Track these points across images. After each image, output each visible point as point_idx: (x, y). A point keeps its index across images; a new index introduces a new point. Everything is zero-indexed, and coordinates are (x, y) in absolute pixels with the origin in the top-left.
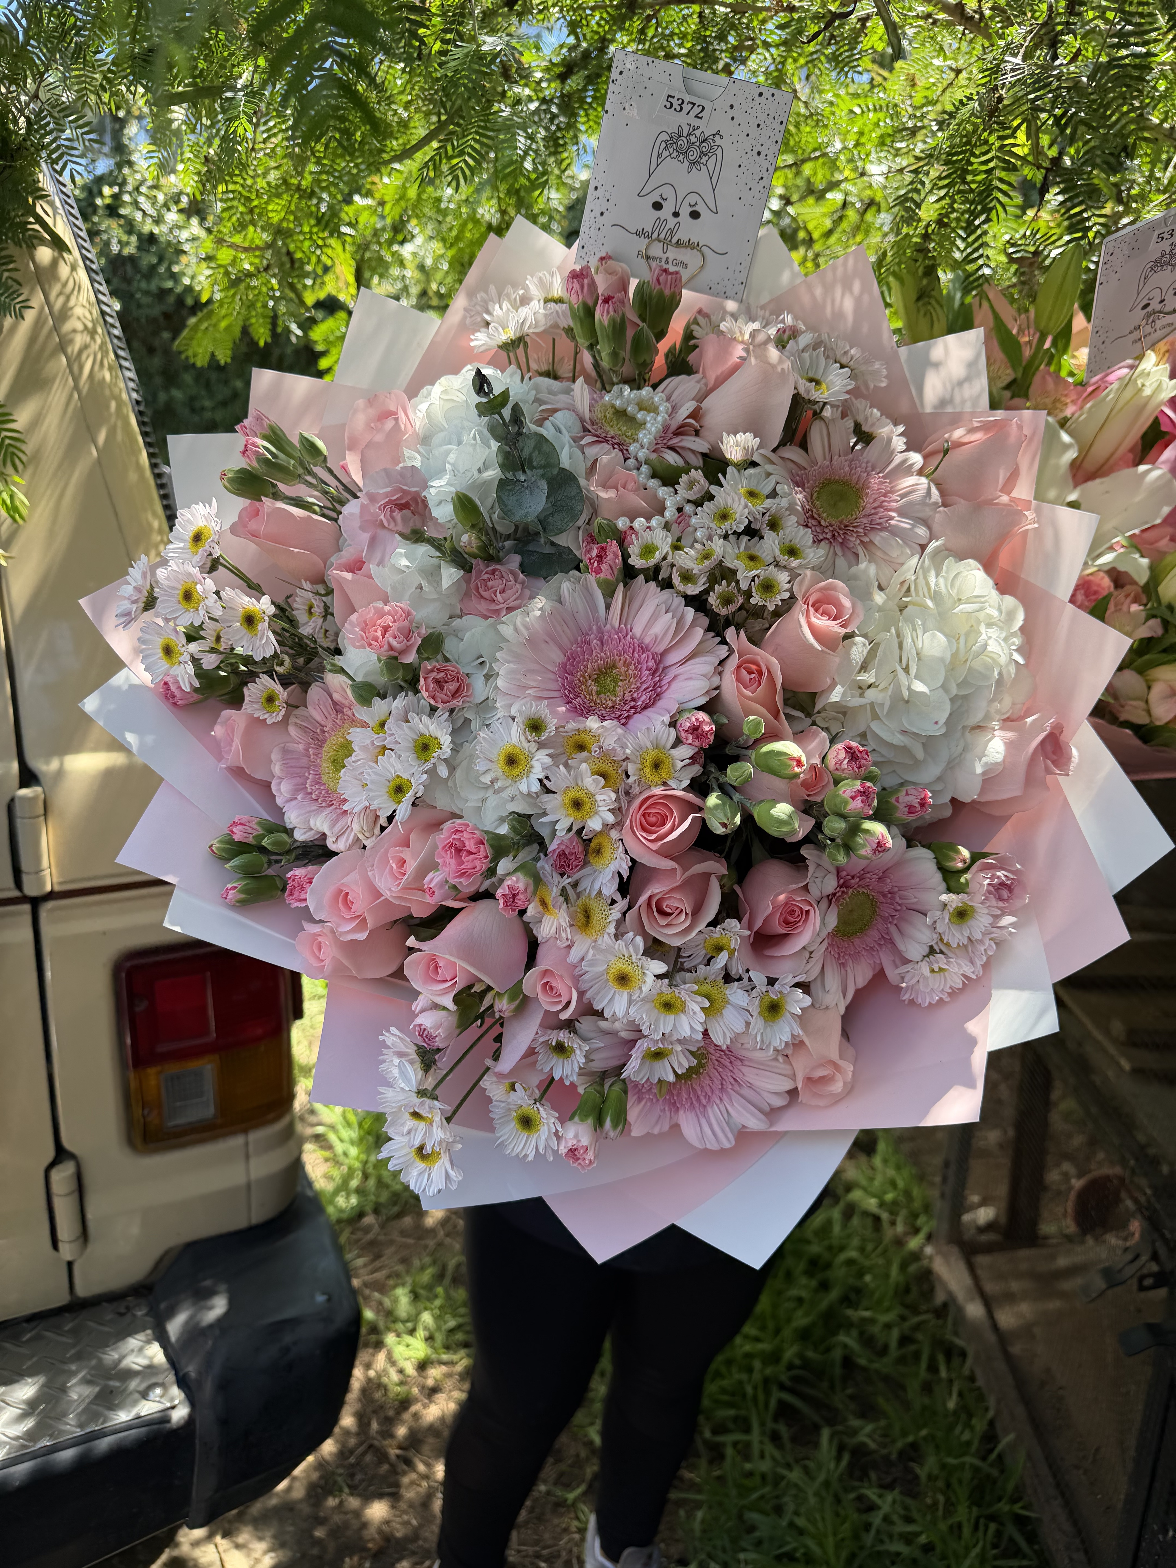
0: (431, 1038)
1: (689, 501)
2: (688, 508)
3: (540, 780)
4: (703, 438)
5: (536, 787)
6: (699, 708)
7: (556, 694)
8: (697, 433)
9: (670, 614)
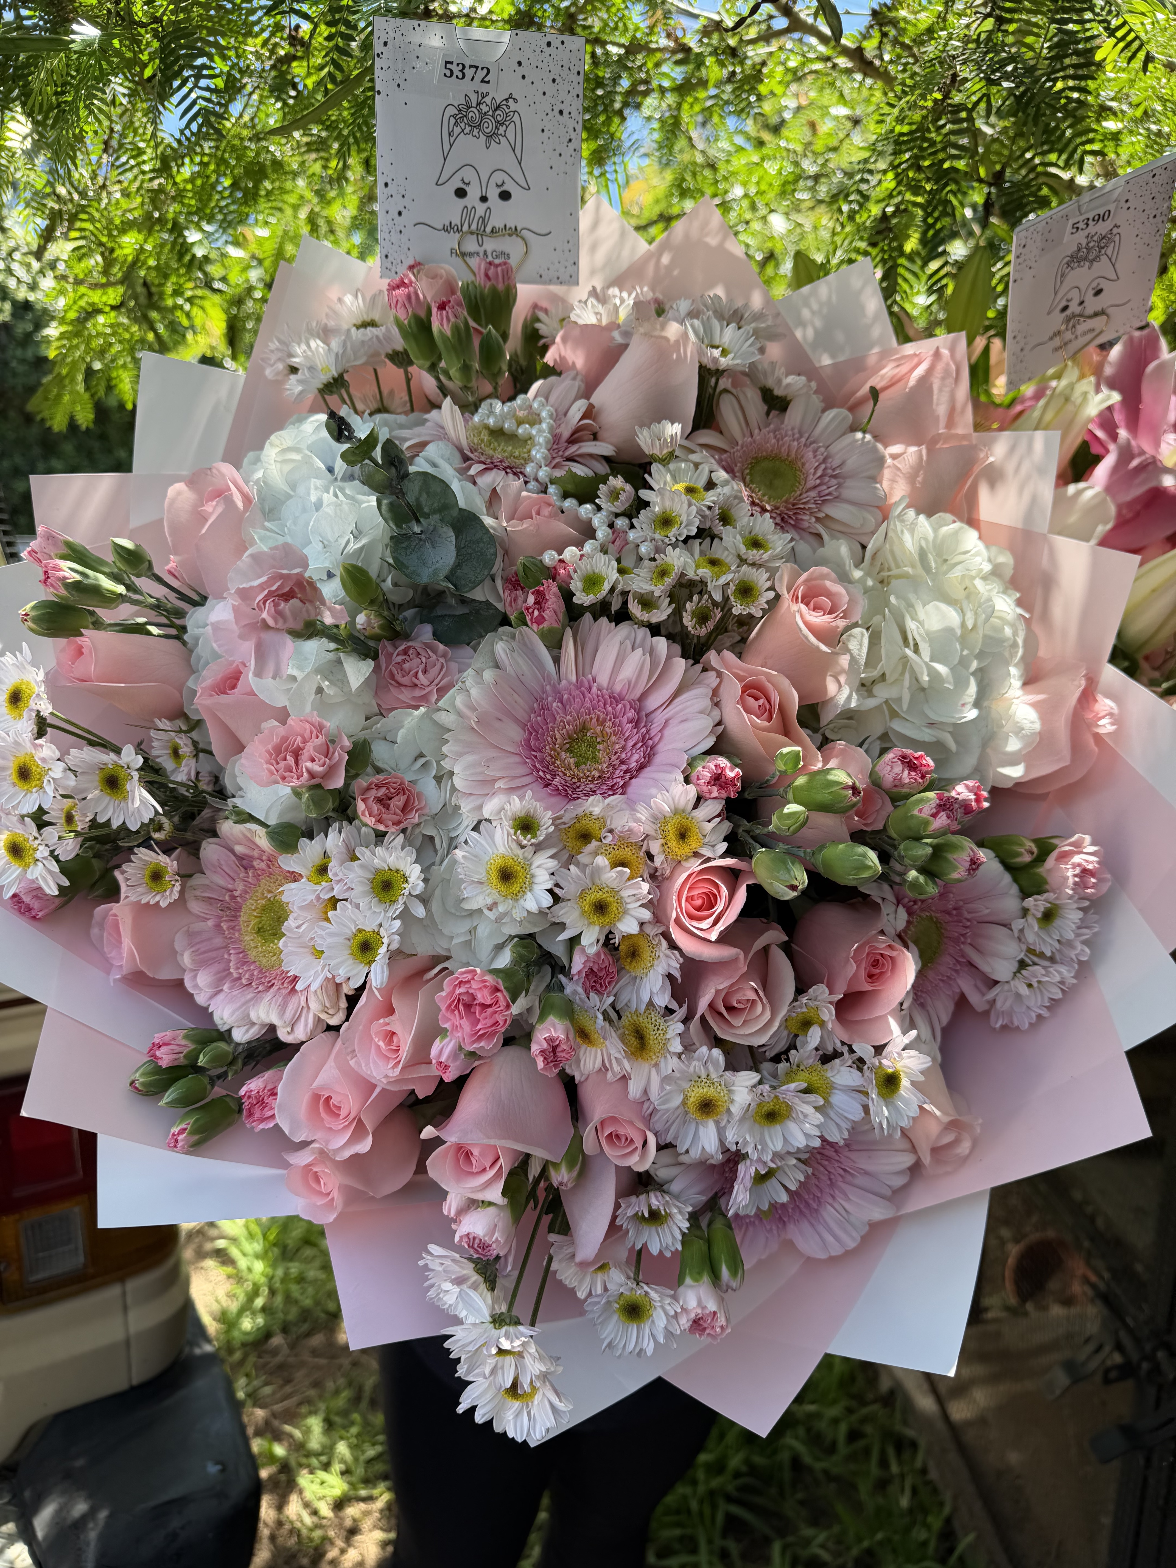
0: (484, 1246)
1: (617, 515)
2: (621, 523)
3: (550, 891)
4: (603, 441)
5: (548, 901)
6: (709, 752)
7: (528, 779)
8: (595, 437)
9: (639, 651)
